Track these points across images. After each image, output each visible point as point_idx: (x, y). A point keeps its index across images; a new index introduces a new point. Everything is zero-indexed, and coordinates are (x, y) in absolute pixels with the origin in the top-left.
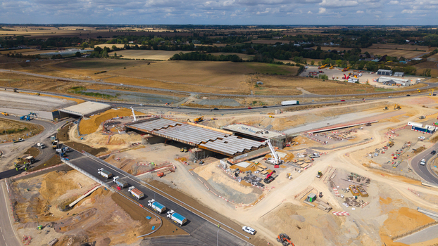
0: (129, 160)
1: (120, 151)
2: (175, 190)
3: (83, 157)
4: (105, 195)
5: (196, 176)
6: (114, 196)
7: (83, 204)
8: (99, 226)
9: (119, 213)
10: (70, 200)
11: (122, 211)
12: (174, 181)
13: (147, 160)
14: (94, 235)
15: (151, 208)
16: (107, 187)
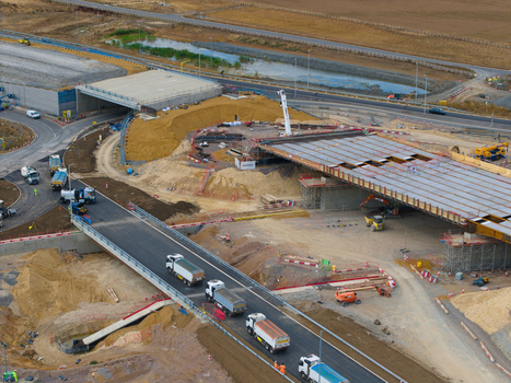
0: (257, 246)
1: (233, 218)
2: (384, 344)
3: (129, 220)
4: (181, 327)
6: (203, 333)
7: (120, 342)
9: (213, 381)
10: (86, 330)
11: (222, 377)
12: (386, 322)
13: (311, 253)
15: (305, 379)
16: (188, 308)
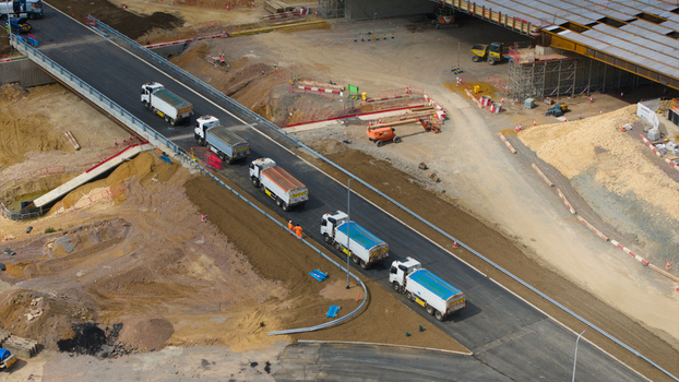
0: (263, 69)
1: (228, 33)
2: (432, 195)
3: (90, 39)
4: (164, 179)
5: (525, 158)
6: (193, 187)
7: (83, 202)
8: (135, 281)
9: (209, 249)
10: (38, 187)
11: (220, 243)
12: (434, 166)
13: (333, 76)
14: (118, 307)
15: (329, 243)
16: (172, 154)
